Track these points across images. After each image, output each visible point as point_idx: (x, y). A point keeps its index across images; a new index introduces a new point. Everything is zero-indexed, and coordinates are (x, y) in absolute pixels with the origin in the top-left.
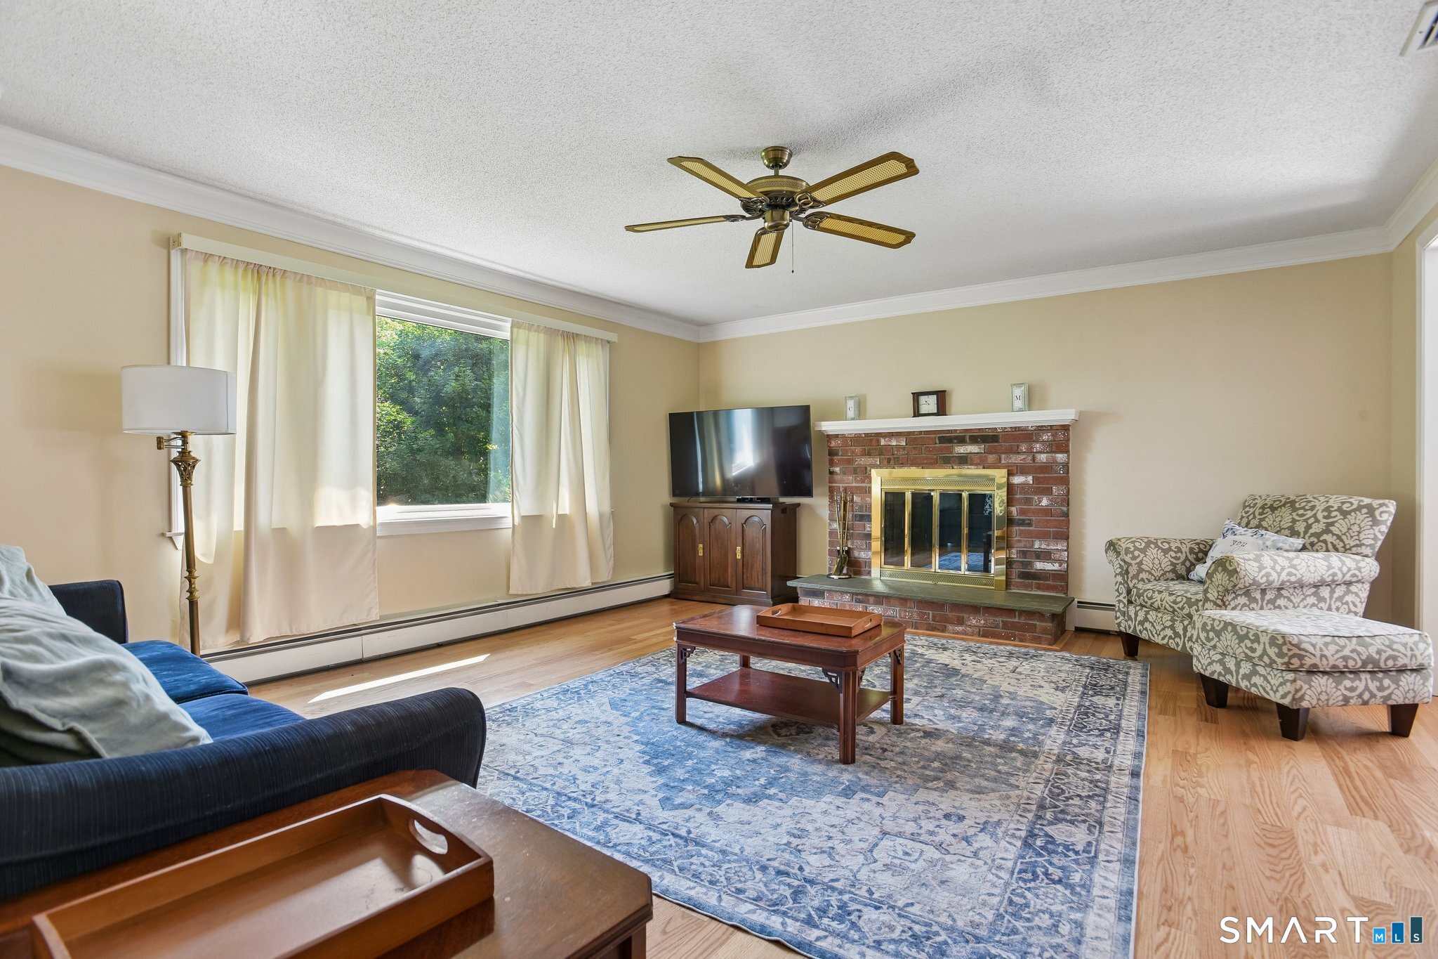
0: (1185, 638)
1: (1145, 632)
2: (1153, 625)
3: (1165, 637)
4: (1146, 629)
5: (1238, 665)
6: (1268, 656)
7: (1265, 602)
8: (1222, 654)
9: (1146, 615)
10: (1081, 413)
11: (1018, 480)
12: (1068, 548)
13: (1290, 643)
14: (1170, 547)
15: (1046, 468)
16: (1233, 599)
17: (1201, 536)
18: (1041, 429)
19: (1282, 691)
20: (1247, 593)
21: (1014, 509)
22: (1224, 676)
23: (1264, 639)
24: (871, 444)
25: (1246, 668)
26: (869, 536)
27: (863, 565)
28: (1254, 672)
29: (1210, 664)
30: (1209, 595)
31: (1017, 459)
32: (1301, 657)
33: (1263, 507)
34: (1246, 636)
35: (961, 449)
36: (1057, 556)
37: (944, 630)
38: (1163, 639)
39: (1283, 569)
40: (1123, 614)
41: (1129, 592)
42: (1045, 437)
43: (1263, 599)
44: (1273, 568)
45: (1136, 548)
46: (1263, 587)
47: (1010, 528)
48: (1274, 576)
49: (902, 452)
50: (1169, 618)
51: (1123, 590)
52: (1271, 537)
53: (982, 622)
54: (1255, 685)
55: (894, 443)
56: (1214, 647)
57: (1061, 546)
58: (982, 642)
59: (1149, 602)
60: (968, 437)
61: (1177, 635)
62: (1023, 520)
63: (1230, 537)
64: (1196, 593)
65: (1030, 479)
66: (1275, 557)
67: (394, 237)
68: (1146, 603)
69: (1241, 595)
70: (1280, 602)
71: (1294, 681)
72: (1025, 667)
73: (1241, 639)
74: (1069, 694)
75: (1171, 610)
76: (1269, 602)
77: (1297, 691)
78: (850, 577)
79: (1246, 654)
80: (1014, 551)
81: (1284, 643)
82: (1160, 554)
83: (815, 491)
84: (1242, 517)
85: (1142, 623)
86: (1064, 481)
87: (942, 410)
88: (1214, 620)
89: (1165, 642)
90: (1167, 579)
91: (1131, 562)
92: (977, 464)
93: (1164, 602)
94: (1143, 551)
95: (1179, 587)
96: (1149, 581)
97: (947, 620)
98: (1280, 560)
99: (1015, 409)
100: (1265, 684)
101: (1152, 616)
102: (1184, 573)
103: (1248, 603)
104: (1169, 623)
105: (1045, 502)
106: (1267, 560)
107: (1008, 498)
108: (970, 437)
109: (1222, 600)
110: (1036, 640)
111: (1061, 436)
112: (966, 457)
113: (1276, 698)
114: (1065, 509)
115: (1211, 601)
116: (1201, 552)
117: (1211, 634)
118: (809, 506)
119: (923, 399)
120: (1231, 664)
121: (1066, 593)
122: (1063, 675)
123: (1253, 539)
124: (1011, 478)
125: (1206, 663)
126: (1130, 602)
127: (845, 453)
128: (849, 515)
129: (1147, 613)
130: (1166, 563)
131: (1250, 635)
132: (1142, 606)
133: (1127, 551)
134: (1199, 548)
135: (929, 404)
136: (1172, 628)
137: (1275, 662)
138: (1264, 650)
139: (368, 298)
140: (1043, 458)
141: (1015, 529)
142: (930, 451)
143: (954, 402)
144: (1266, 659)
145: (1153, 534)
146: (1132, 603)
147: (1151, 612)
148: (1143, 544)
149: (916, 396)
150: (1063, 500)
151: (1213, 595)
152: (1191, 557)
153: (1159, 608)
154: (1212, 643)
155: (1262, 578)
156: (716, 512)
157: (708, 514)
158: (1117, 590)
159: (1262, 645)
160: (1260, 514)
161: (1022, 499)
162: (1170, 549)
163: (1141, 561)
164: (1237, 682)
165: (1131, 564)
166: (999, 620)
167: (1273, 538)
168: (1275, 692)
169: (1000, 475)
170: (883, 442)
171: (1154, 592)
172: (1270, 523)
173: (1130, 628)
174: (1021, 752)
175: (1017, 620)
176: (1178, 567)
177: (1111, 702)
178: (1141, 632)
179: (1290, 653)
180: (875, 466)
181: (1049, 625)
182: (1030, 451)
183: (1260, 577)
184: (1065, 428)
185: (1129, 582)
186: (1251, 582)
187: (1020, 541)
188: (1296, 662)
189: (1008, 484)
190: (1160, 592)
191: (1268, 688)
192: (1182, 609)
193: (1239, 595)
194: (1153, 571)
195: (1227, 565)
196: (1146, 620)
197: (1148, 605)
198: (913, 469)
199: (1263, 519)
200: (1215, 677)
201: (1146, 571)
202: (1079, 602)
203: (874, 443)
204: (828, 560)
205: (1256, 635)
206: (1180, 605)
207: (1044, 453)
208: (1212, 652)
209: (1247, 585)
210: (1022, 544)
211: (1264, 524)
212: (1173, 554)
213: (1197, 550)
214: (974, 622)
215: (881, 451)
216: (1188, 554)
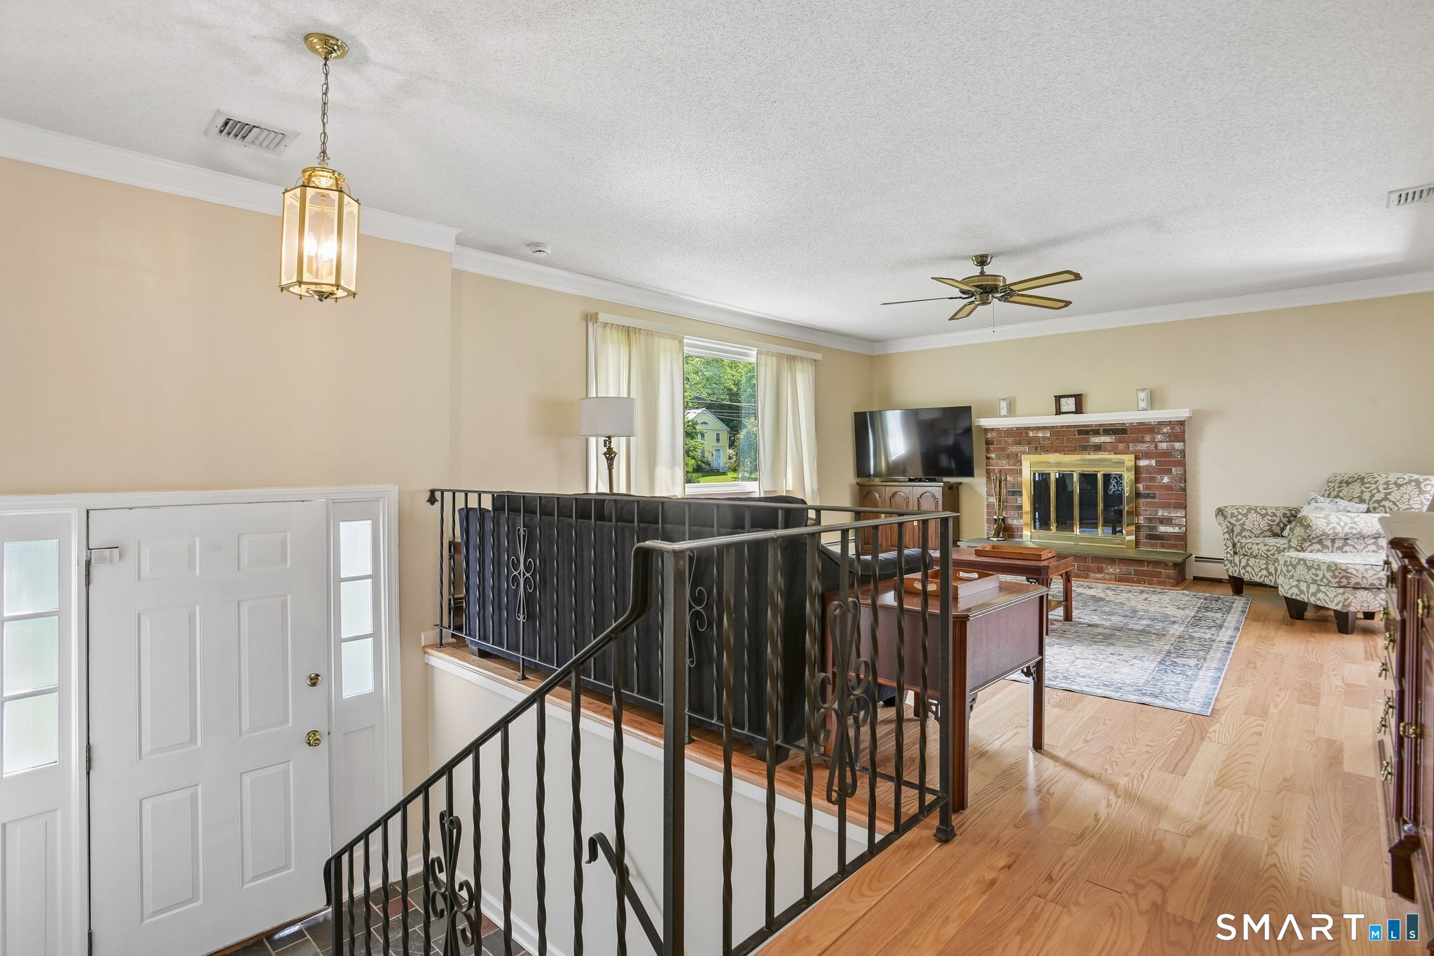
0: (1276, 575)
1: (1247, 574)
2: (1253, 569)
3: (1262, 576)
4: (1248, 572)
5: (1308, 588)
6: (1326, 578)
7: (1335, 548)
8: (1298, 581)
9: (1247, 561)
10: (1194, 411)
11: (1143, 463)
12: (1186, 515)
13: (1340, 569)
14: (1267, 513)
15: (1166, 454)
16: (1310, 546)
17: (1292, 505)
18: (1161, 424)
19: (1336, 601)
20: (1320, 542)
21: (1140, 486)
22: (1299, 596)
23: (1324, 567)
24: (1020, 435)
25: (1313, 588)
26: (1020, 507)
27: (1016, 530)
28: (1319, 591)
29: (1290, 588)
30: (1291, 544)
31: (1141, 447)
32: (1348, 578)
33: (1341, 483)
34: (1312, 567)
35: (1096, 440)
36: (1177, 522)
37: (1087, 577)
38: (1260, 578)
39: (1346, 524)
40: (1231, 562)
41: (1234, 546)
42: (1165, 430)
43: (1333, 547)
44: (1338, 524)
45: (1239, 513)
46: (1331, 537)
47: (1138, 500)
48: (1339, 529)
49: (1047, 442)
50: (1264, 562)
51: (1230, 544)
52: (1343, 503)
53: (1118, 570)
54: (1319, 599)
55: (1041, 435)
56: (1292, 576)
57: (1180, 513)
58: (1119, 585)
59: (1250, 552)
60: (1101, 430)
61: (1270, 574)
62: (1149, 494)
63: (1313, 504)
64: (1284, 544)
65: (1153, 462)
66: (1340, 516)
67: (691, 299)
68: (1247, 552)
69: (1315, 543)
70: (1346, 548)
71: (1344, 593)
72: (1154, 598)
73: (1309, 568)
74: (1187, 612)
75: (1266, 556)
76: (1338, 548)
77: (1346, 600)
78: (1006, 540)
79: (1313, 579)
80: (1141, 518)
81: (1336, 569)
82: (1259, 518)
83: (976, 472)
84: (1326, 490)
85: (1244, 568)
86: (1182, 463)
87: (1079, 410)
88: (1291, 558)
89: (1262, 580)
90: (1265, 536)
91: (1236, 523)
92: (1109, 451)
93: (1260, 551)
94: (1245, 515)
95: (1272, 541)
96: (1250, 537)
97: (1089, 570)
98: (1344, 518)
99: (1140, 408)
100: (1325, 598)
101: (1252, 562)
102: (1279, 532)
103: (1321, 549)
104: (1265, 566)
105: (1166, 480)
106: (1333, 518)
107: (1135, 477)
108: (1104, 430)
109: (1301, 547)
110: (1162, 583)
111: (1178, 429)
112: (1100, 446)
113: (1332, 606)
114: (1183, 485)
115: (1293, 547)
116: (1292, 516)
117: (1290, 568)
118: (969, 485)
119: (1063, 401)
120: (1303, 586)
121: (1185, 550)
122: (1183, 602)
123: (1330, 505)
124: (1137, 461)
125: (1287, 588)
126: (1235, 553)
127: (999, 442)
128: (1004, 491)
129: (1248, 560)
130: (1264, 524)
131: (1315, 565)
132: (1245, 555)
133: (1232, 515)
134: (1291, 513)
135: (1068, 405)
136: (1267, 569)
137: (1331, 582)
138: (1324, 575)
139: (680, 342)
140: (1163, 446)
141: (1142, 501)
142: (1070, 441)
143: (1089, 403)
144: (1325, 580)
145: (1253, 504)
146: (1237, 554)
147: (1251, 559)
148: (1245, 511)
149: (1058, 399)
150: (1180, 479)
151: (1294, 543)
152: (1285, 520)
153: (1257, 556)
154: (1291, 574)
155: (1329, 530)
156: (896, 489)
157: (889, 491)
158: (1225, 545)
159: (1322, 571)
160: (1339, 487)
161: (1147, 477)
162: (1267, 514)
163: (1244, 523)
164: (1308, 599)
165: (1235, 525)
166: (1132, 568)
167: (1344, 504)
168: (1332, 602)
169: (1129, 460)
170: (1031, 434)
171: (1253, 544)
172: (1345, 494)
173: (1235, 572)
174: (1154, 634)
175: (1146, 568)
176: (1274, 528)
177: (1219, 615)
178: (1244, 574)
179: (1340, 576)
180: (1025, 453)
181: (1171, 572)
182: (1153, 441)
183: (1328, 530)
184: (1182, 423)
185: (1234, 538)
186: (1321, 533)
187: (1146, 510)
188: (1344, 582)
189: (1135, 466)
190: (1257, 544)
191: (1327, 600)
192: (1273, 555)
193: (1314, 543)
194: (1253, 531)
195: (1304, 521)
196: (1248, 565)
197: (1249, 554)
198: (1057, 455)
199: (1340, 492)
200: (1294, 597)
201: (1248, 530)
202: (1196, 557)
203: (1024, 435)
204: (986, 527)
205: (1319, 565)
206: (1272, 552)
207: (1164, 442)
208: (1291, 580)
209: (1319, 535)
210: (1148, 513)
211: (1341, 495)
212: (1270, 518)
213: (1289, 515)
214: (1111, 570)
215: (1030, 441)
216: (1282, 518)
